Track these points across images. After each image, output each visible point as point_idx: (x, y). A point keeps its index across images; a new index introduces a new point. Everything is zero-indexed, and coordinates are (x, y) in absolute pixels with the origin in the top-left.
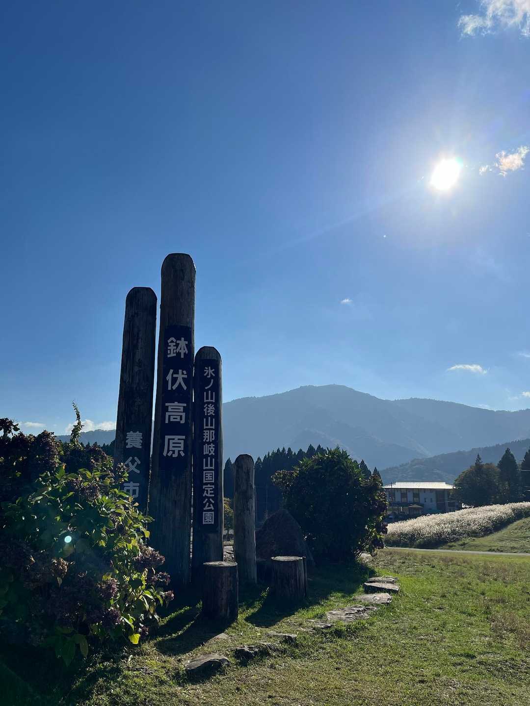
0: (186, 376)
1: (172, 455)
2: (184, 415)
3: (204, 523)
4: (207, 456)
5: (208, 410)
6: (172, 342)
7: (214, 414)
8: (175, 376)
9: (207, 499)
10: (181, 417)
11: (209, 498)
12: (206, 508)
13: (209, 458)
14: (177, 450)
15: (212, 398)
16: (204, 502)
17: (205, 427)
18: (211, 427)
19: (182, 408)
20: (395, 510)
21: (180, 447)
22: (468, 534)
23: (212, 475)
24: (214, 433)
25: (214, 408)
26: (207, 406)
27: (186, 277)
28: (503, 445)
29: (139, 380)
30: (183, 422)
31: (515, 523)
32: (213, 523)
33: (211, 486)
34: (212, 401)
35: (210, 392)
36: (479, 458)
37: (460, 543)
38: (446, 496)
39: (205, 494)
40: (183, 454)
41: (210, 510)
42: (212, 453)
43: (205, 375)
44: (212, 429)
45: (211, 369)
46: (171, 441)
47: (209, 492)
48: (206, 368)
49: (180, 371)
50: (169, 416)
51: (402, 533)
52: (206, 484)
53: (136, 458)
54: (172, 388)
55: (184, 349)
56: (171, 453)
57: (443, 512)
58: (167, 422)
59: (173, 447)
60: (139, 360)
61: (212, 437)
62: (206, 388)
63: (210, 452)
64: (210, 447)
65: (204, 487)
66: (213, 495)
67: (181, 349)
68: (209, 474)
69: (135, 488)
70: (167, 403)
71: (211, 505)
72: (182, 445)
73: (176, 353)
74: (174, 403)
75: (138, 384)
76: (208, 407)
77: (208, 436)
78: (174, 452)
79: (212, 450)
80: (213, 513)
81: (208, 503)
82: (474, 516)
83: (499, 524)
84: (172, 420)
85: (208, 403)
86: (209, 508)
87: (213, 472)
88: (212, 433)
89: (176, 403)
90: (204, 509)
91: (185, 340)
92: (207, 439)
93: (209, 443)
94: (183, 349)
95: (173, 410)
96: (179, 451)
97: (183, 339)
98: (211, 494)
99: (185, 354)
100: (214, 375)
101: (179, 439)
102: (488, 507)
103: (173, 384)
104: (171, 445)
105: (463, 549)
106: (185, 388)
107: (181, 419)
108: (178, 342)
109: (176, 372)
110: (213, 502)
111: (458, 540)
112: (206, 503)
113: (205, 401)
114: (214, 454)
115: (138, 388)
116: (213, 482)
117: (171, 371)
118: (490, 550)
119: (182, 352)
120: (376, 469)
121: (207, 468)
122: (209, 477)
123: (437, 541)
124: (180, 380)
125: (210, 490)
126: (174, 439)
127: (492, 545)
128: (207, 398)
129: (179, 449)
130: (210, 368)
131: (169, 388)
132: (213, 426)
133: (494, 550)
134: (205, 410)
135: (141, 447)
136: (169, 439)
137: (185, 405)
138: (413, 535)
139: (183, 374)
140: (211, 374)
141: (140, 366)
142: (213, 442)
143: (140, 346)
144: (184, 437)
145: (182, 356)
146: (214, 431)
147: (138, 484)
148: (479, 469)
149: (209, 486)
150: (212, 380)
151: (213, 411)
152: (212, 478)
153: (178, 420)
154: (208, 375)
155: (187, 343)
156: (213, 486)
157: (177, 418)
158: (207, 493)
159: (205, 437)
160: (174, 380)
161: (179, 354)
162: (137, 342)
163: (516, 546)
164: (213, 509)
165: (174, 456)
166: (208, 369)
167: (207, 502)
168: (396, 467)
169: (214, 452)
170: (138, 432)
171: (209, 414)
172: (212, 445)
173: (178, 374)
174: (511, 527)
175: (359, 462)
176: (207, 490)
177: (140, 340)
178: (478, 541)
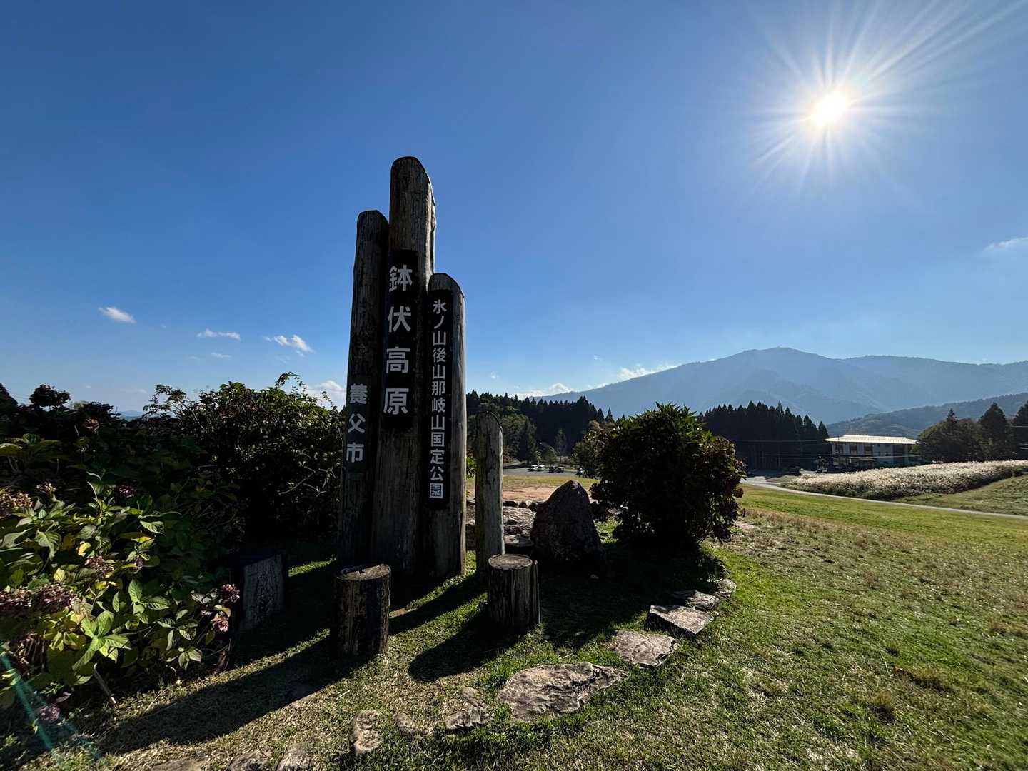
0: (409, 314)
1: (392, 412)
2: (406, 362)
3: (431, 497)
4: (436, 413)
5: (437, 355)
6: (393, 272)
7: (444, 361)
8: (396, 314)
9: (434, 468)
10: (403, 365)
11: (437, 466)
12: (433, 479)
13: (438, 416)
14: (397, 405)
15: (442, 341)
16: (431, 471)
17: (434, 377)
18: (441, 377)
19: (404, 354)
20: (843, 461)
21: (402, 402)
22: (933, 490)
23: (441, 438)
24: (444, 385)
25: (444, 353)
26: (436, 351)
27: (409, 186)
28: (988, 400)
29: (364, 323)
30: (406, 371)
31: (1000, 482)
32: (442, 497)
33: (440, 451)
34: (442, 343)
35: (439, 332)
36: (952, 413)
37: (922, 497)
38: (906, 450)
39: (433, 461)
40: (405, 411)
41: (438, 481)
42: (442, 410)
43: (434, 310)
44: (442, 380)
45: (441, 303)
46: (391, 395)
47: (437, 458)
48: (436, 302)
49: (402, 308)
50: (390, 364)
51: (848, 484)
52: (435, 448)
53: (359, 415)
54: (392, 330)
55: (407, 280)
56: (391, 409)
57: (902, 466)
58: (387, 372)
59: (394, 402)
60: (363, 299)
61: (442, 390)
62: (436, 327)
63: (439, 409)
64: (439, 402)
65: (432, 451)
66: (443, 463)
67: (402, 280)
68: (437, 436)
69: (357, 450)
70: (388, 348)
71: (439, 475)
72: (404, 400)
73: (397, 285)
74: (394, 348)
75: (362, 327)
76: (438, 352)
77: (438, 388)
78: (394, 409)
79: (441, 406)
80: (442, 485)
81: (435, 473)
82: (941, 472)
83: (977, 483)
84: (392, 369)
85: (438, 347)
86: (437, 479)
87: (443, 433)
88: (442, 384)
89: (397, 349)
90: (432, 479)
91: (408, 268)
92: (435, 392)
93: (438, 397)
94: (404, 279)
95: (394, 357)
96: (400, 407)
97: (405, 266)
98: (439, 461)
99: (408, 285)
100: (445, 310)
101: (400, 393)
102: (962, 464)
103: (393, 325)
104: (391, 400)
105: (924, 504)
106: (408, 329)
107: (403, 368)
108: (399, 271)
109: (397, 310)
110: (442, 471)
111: (919, 494)
112: (433, 472)
113: (434, 344)
114: (444, 411)
115: (362, 333)
116: (443, 445)
117: (392, 308)
118: (961, 508)
119: (404, 283)
120: (821, 424)
121: (435, 428)
122: (437, 439)
123: (892, 494)
124: (402, 319)
125: (439, 456)
126: (394, 393)
127: (965, 502)
128: (436, 341)
129: (401, 405)
130: (439, 301)
131: (390, 331)
132: (443, 375)
133: (967, 508)
134: (434, 355)
135: (365, 403)
136: (389, 393)
137: (409, 350)
138: (861, 487)
139: (405, 311)
140: (441, 309)
141: (364, 307)
142: (443, 396)
143: (364, 282)
144: (407, 390)
145: (404, 289)
146: (444, 382)
147: (362, 446)
148: (952, 423)
149: (437, 451)
150: (443, 317)
151: (444, 357)
152: (441, 441)
153: (399, 369)
154: (437, 310)
155: (411, 271)
156: (443, 452)
157: (397, 367)
158: (435, 460)
159: (434, 390)
160: (395, 319)
161: (400, 286)
162: (362, 277)
163: (999, 506)
164: (442, 480)
165: (394, 413)
166: (438, 303)
167: (435, 470)
168: (847, 422)
169: (444, 409)
170: (361, 385)
171: (438, 361)
172: (442, 400)
173: (399, 311)
174: (993, 486)
175: (803, 418)
176: (435, 456)
177: (364, 276)
178: (945, 497)
